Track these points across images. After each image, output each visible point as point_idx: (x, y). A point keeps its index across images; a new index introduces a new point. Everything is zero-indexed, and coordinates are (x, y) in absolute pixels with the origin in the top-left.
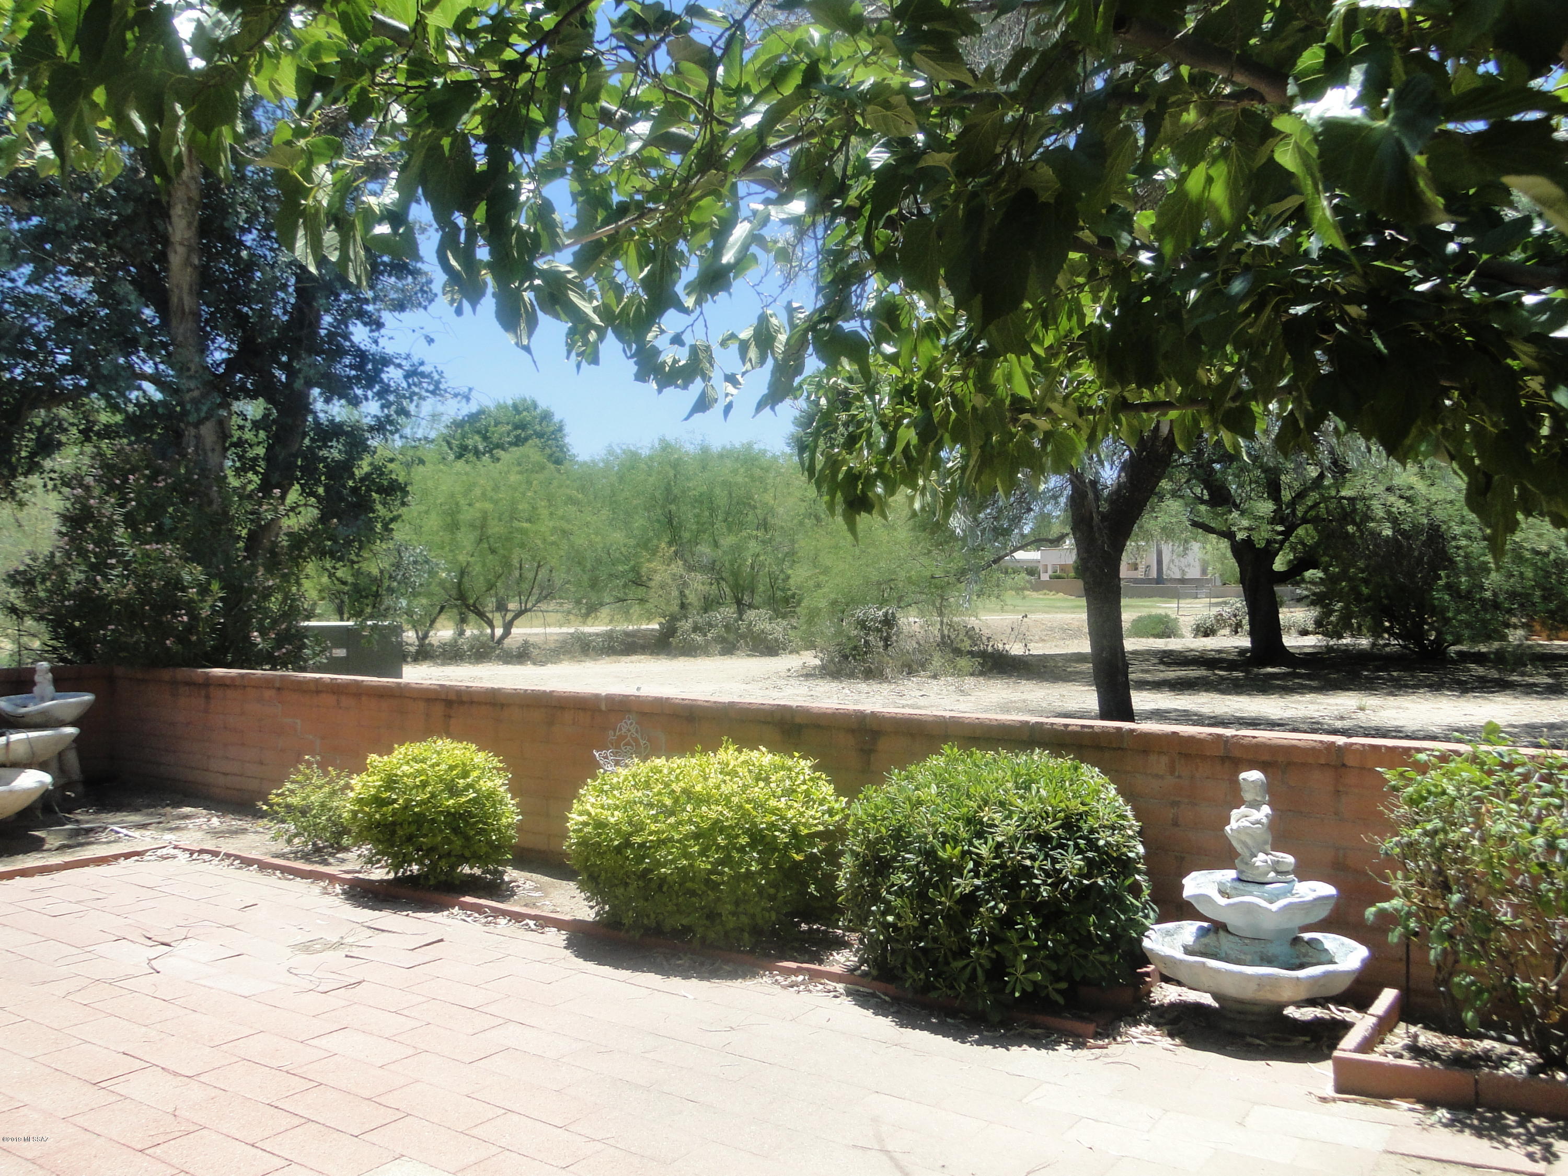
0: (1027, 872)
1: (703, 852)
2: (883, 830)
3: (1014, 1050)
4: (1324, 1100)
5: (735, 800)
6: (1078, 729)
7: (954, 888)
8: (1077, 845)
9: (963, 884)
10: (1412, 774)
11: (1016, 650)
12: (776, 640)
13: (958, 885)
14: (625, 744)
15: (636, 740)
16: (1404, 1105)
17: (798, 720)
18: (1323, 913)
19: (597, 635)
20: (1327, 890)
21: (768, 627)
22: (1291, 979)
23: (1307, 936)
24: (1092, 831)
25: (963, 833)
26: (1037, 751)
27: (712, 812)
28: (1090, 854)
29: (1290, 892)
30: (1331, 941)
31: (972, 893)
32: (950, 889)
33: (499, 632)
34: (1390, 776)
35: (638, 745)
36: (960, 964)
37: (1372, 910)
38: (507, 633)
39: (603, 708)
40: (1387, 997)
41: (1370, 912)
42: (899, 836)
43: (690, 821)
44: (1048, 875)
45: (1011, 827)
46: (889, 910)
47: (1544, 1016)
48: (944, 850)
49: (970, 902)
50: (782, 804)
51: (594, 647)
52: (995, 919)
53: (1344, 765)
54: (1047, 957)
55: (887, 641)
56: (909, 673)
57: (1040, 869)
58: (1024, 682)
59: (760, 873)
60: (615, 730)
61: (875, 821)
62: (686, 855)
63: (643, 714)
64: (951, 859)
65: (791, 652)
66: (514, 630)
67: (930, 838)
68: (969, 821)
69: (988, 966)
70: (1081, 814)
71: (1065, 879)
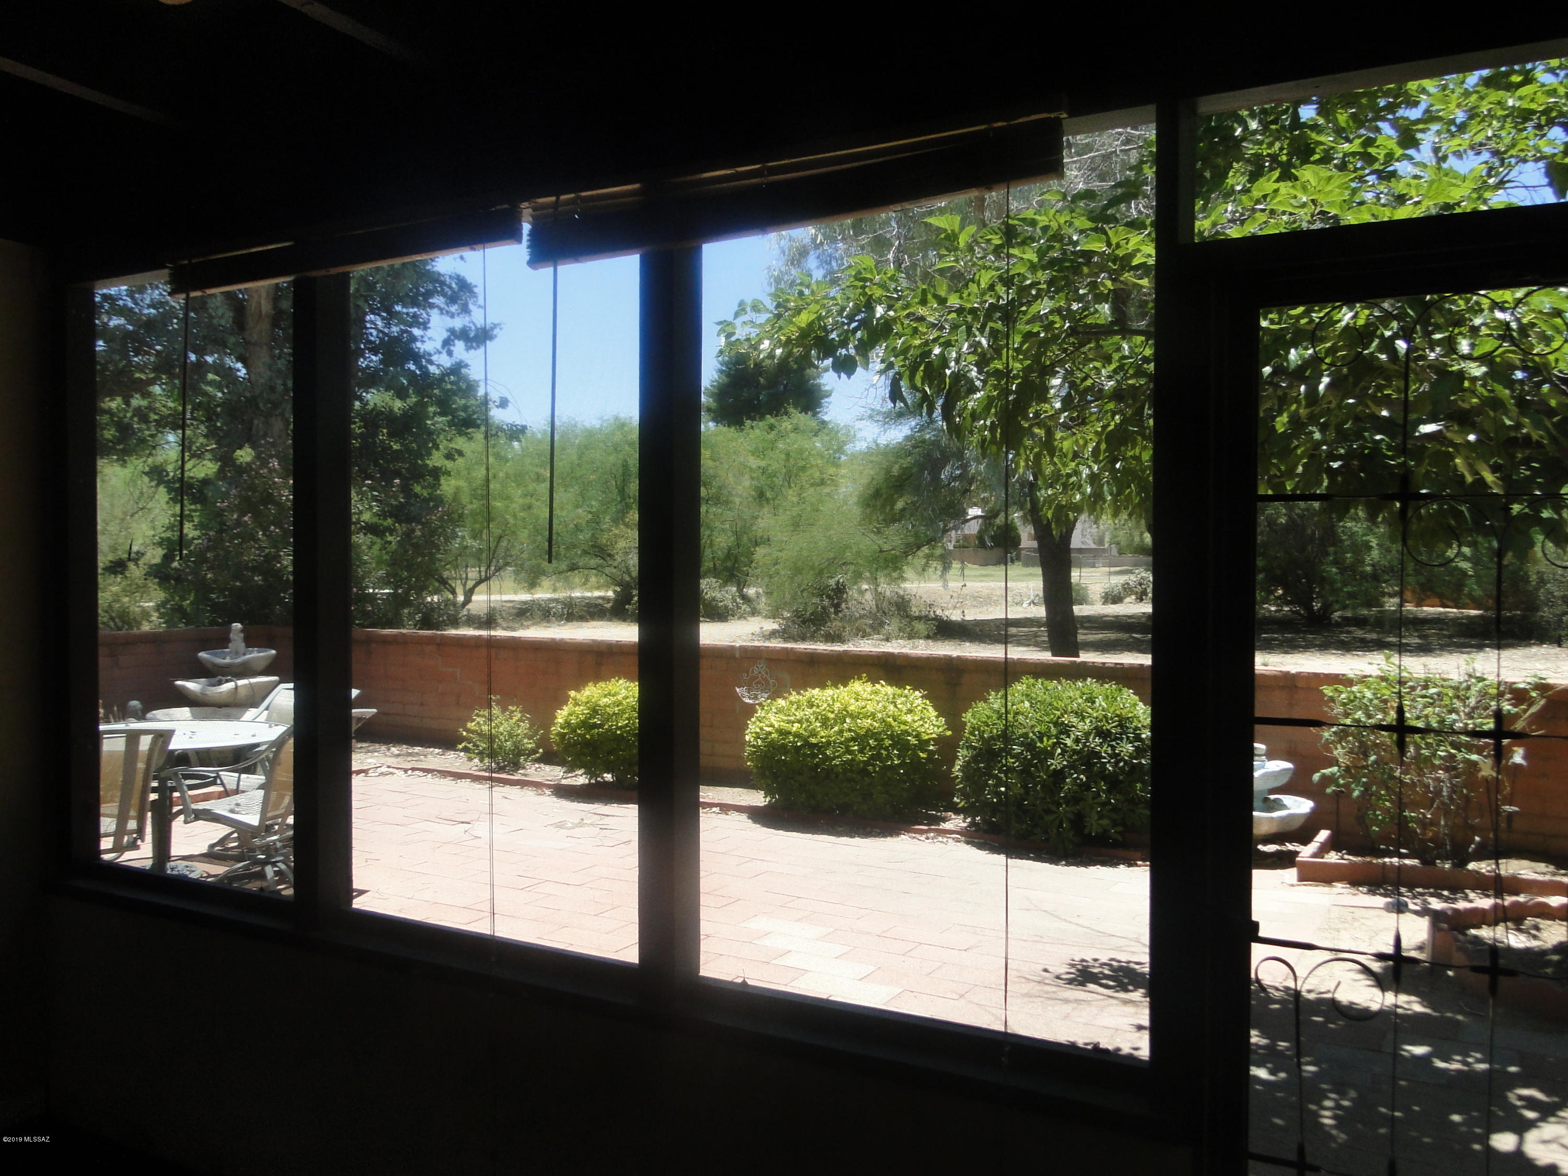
0: (1098, 755)
1: (861, 751)
2: (995, 731)
3: (1091, 868)
4: (1292, 885)
5: (880, 715)
6: (1113, 665)
7: (1049, 766)
8: (1128, 738)
9: (1056, 763)
10: (1341, 687)
11: (956, 616)
12: (726, 607)
13: (1052, 764)
14: (757, 683)
15: (765, 680)
16: (1339, 885)
18: (1284, 780)
19: (557, 601)
20: (1289, 765)
21: (718, 595)
22: (1267, 818)
23: (1272, 797)
24: (1136, 728)
25: (1054, 731)
26: (1089, 679)
27: (867, 723)
28: (1136, 744)
29: (1263, 767)
30: (1287, 799)
31: (1062, 769)
32: (1045, 768)
33: (461, 598)
34: (1328, 691)
35: (767, 682)
36: (1051, 817)
37: (1318, 774)
38: (468, 601)
39: (738, 655)
40: (1323, 835)
41: (1316, 777)
42: (1006, 736)
43: (850, 730)
44: (1111, 756)
45: (1086, 726)
46: (1000, 783)
47: (1424, 834)
48: (1042, 742)
49: (1058, 776)
50: (909, 718)
51: (555, 613)
52: (1078, 785)
53: (1296, 687)
54: (1111, 810)
55: (837, 607)
56: (863, 637)
57: (1105, 752)
59: (900, 766)
60: (747, 672)
61: (988, 726)
62: (849, 752)
63: (770, 660)
64: (1046, 748)
65: (739, 618)
66: (474, 598)
67: (1031, 735)
68: (1056, 724)
69: (1072, 817)
70: (1128, 718)
71: (1122, 760)
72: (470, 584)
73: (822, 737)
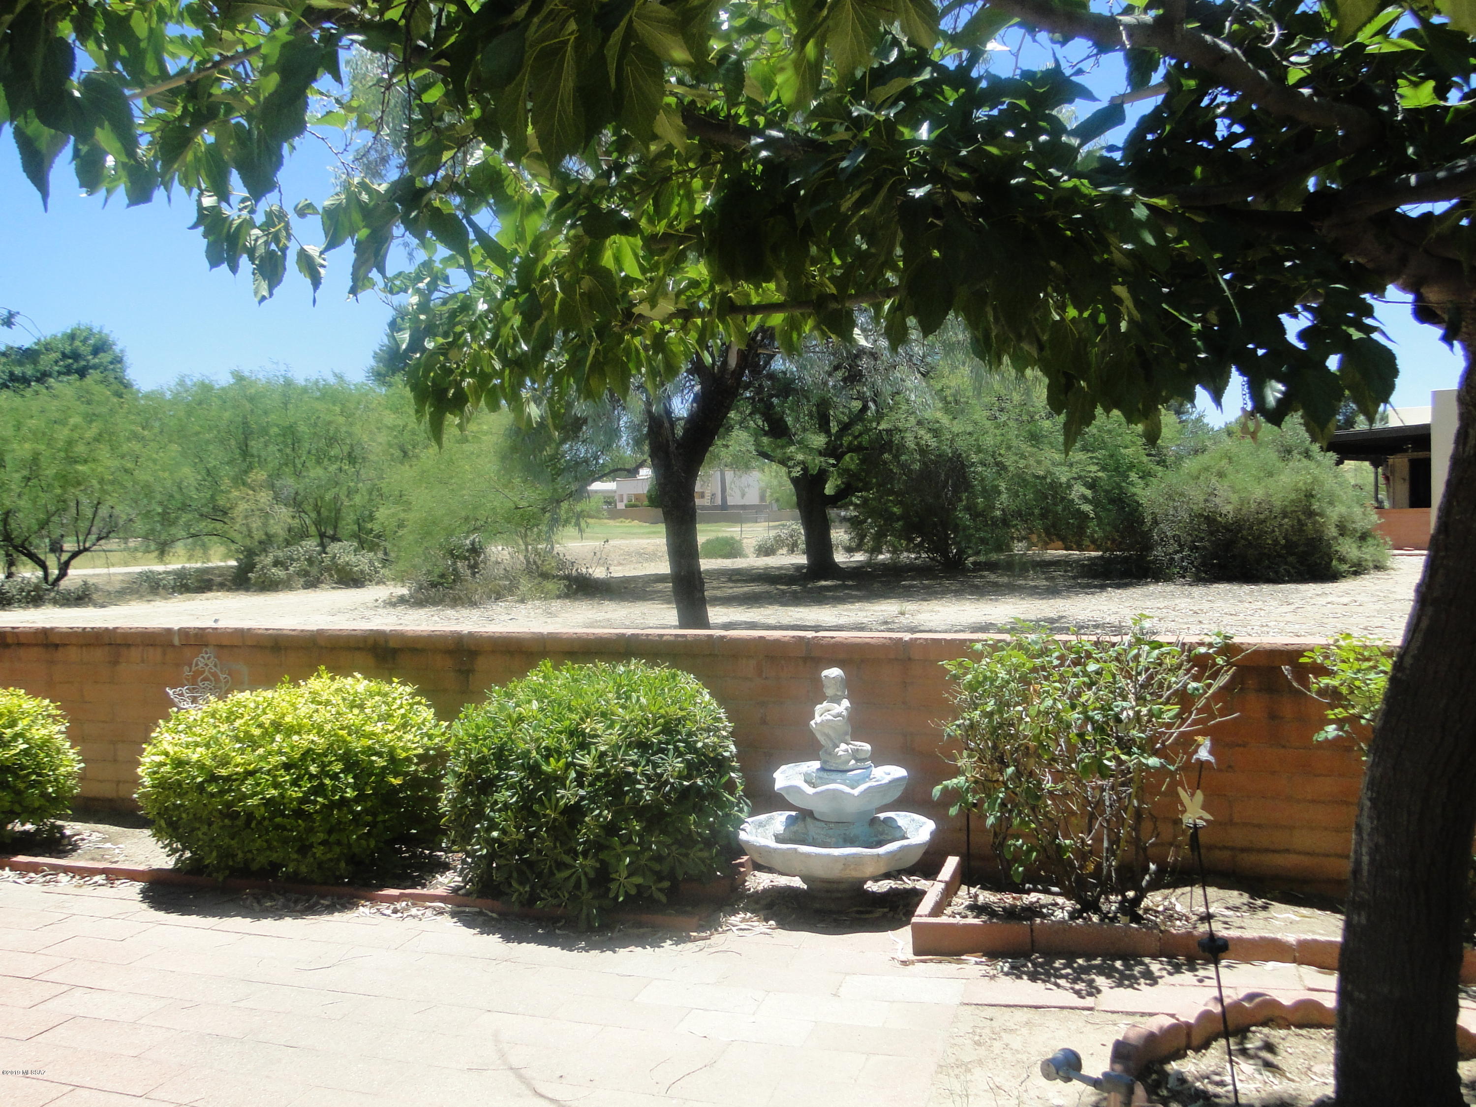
0: (630, 778)
1: (295, 783)
2: (485, 750)
3: (622, 952)
4: (904, 963)
5: (328, 727)
6: (672, 638)
7: (558, 800)
8: (676, 749)
9: (567, 795)
10: (967, 662)
11: (599, 573)
12: (362, 572)
13: (562, 797)
14: (204, 680)
15: (214, 675)
16: (972, 959)
17: (392, 644)
18: (897, 794)
19: (168, 573)
20: (899, 772)
21: (352, 558)
22: (872, 856)
23: (882, 816)
24: (690, 734)
25: (566, 745)
26: (634, 661)
27: (302, 741)
28: (689, 757)
29: (868, 777)
30: (904, 819)
31: (577, 803)
32: (554, 801)
33: (54, 572)
34: (950, 666)
35: (217, 680)
36: (566, 873)
37: (940, 787)
38: (63, 574)
39: (176, 642)
40: (951, 863)
41: (937, 791)
42: (501, 756)
43: (280, 752)
44: (650, 780)
45: (614, 735)
46: (493, 826)
47: (1082, 867)
48: (548, 764)
49: (574, 813)
50: (378, 728)
51: (165, 585)
52: (602, 827)
53: (910, 659)
54: (652, 859)
55: (473, 567)
56: (496, 599)
57: (643, 774)
58: (607, 603)
59: (357, 800)
60: (190, 665)
61: (476, 741)
62: (276, 786)
63: (221, 647)
64: (555, 771)
65: (378, 583)
66: (71, 572)
67: (534, 753)
68: (571, 734)
69: (592, 875)
70: (679, 720)
71: (667, 782)
72: (65, 557)
73: (237, 766)
